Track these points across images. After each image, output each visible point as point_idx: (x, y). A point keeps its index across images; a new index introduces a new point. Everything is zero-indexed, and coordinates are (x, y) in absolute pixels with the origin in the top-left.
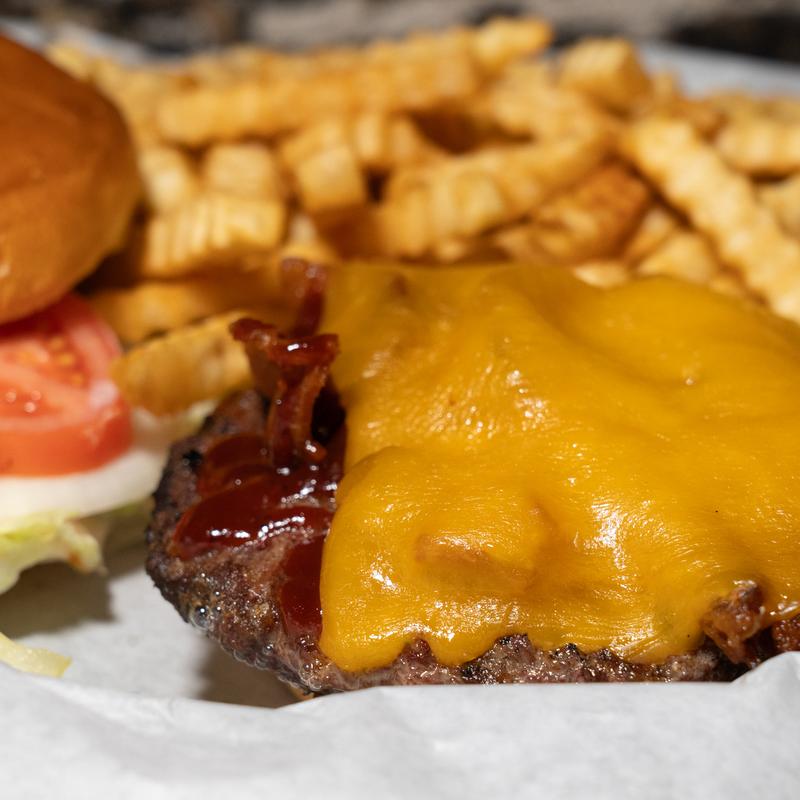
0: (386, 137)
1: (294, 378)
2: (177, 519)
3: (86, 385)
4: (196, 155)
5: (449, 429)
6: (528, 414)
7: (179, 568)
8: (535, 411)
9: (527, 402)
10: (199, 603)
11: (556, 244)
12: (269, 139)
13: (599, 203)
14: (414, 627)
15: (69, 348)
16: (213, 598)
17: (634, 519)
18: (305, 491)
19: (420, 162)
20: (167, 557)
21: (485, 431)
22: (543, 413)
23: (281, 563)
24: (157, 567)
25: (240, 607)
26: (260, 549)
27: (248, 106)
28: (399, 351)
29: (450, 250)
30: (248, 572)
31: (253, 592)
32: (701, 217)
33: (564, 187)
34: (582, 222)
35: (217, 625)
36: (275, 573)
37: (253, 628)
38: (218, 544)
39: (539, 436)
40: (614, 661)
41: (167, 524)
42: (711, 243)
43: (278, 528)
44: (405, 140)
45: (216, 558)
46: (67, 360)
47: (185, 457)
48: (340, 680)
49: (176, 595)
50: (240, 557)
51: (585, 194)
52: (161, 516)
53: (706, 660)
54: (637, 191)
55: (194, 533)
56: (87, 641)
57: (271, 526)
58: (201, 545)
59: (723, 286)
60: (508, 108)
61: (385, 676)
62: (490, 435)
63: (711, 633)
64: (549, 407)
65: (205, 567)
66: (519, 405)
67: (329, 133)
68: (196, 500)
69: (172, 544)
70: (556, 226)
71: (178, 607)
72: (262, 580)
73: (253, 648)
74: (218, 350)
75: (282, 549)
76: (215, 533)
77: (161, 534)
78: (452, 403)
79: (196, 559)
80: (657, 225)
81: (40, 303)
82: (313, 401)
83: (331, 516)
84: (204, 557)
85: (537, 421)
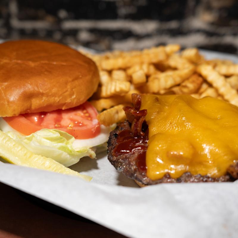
0: (148, 69)
1: (138, 118)
2: (114, 148)
3: (91, 120)
4: (110, 72)
5: (170, 129)
6: (187, 126)
7: (115, 158)
8: (189, 125)
9: (187, 123)
10: (120, 166)
11: (185, 90)
12: (124, 69)
13: (193, 82)
14: (166, 171)
15: (87, 112)
16: (123, 165)
17: (211, 148)
18: (141, 142)
19: (155, 74)
20: (112, 156)
21: (178, 130)
22: (190, 125)
23: (137, 157)
24: (110, 158)
25: (129, 167)
26: (132, 154)
27: (120, 62)
28: (158, 113)
29: (162, 92)
30: (130, 159)
31: (132, 163)
32: (215, 85)
33: (186, 79)
34: (191, 86)
35: (124, 170)
36: (136, 159)
37: (132, 171)
38: (123, 153)
39: (190, 130)
40: (208, 178)
41: (112, 149)
42: (217, 90)
43: (136, 150)
44: (152, 69)
45: (123, 156)
46: (87, 115)
47: (114, 135)
48: (151, 182)
49: (114, 164)
50: (128, 156)
51: (191, 80)
52: (110, 147)
53: (227, 177)
54: (200, 79)
55: (118, 151)
56: (93, 173)
57: (134, 149)
58: (119, 153)
59: (220, 98)
60: (172, 63)
61: (161, 181)
62: (179, 130)
63: (229, 172)
64: (192, 124)
65: (121, 158)
66: (185, 124)
67: (137, 68)
68: (117, 144)
69: (113, 153)
70: (185, 87)
71: (115, 166)
72: (133, 161)
73: (132, 175)
74: (117, 112)
75: (137, 154)
76: (123, 151)
77: (110, 151)
78: (171, 124)
79: (119, 156)
80: (205, 86)
81: (82, 103)
82: (142, 123)
83: (147, 147)
84: (120, 156)
85: (189, 127)
